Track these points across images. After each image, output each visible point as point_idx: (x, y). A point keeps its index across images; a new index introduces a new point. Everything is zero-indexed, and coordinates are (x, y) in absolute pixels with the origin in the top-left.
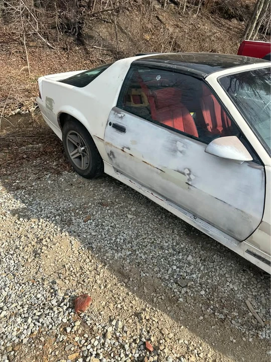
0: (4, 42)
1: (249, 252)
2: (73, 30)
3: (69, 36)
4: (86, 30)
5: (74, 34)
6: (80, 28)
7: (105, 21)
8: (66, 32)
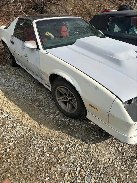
0: (7, 16)
1: (46, 84)
2: (39, 9)
3: (37, 12)
4: (45, 9)
5: (40, 11)
6: (43, 8)
7: (55, 4)
8: (36, 10)
